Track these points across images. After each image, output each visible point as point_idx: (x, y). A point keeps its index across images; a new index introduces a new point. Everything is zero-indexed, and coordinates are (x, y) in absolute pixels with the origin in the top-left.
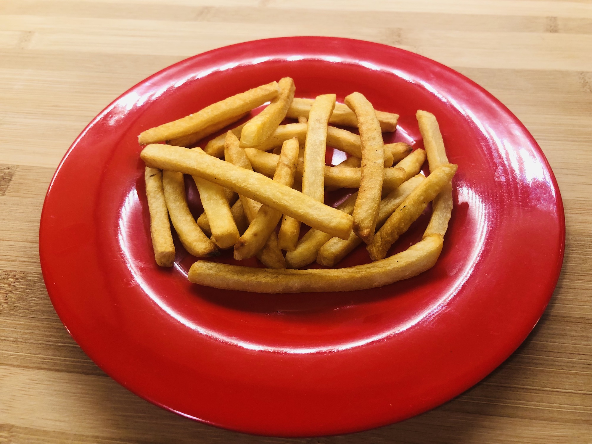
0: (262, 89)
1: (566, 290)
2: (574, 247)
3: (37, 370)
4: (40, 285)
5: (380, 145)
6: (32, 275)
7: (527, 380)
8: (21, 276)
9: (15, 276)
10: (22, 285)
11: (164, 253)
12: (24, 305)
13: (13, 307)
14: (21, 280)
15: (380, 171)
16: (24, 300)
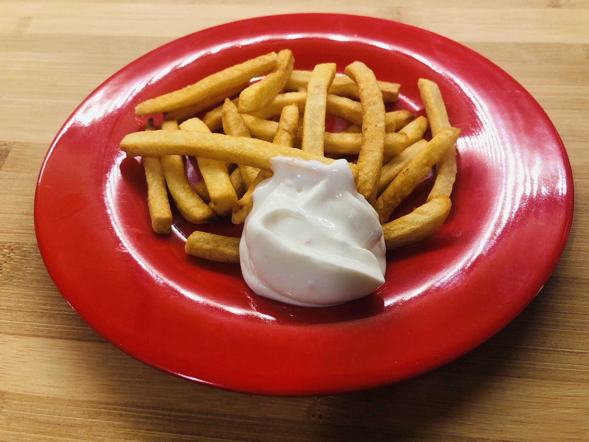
0: (260, 59)
1: (577, 253)
2: (583, 211)
3: (32, 338)
4: (36, 255)
5: (381, 109)
6: (27, 246)
7: (537, 340)
8: (16, 247)
9: (10, 247)
10: (17, 256)
11: (161, 220)
12: (19, 275)
13: (7, 277)
14: (16, 251)
15: (381, 134)
16: (19, 270)
